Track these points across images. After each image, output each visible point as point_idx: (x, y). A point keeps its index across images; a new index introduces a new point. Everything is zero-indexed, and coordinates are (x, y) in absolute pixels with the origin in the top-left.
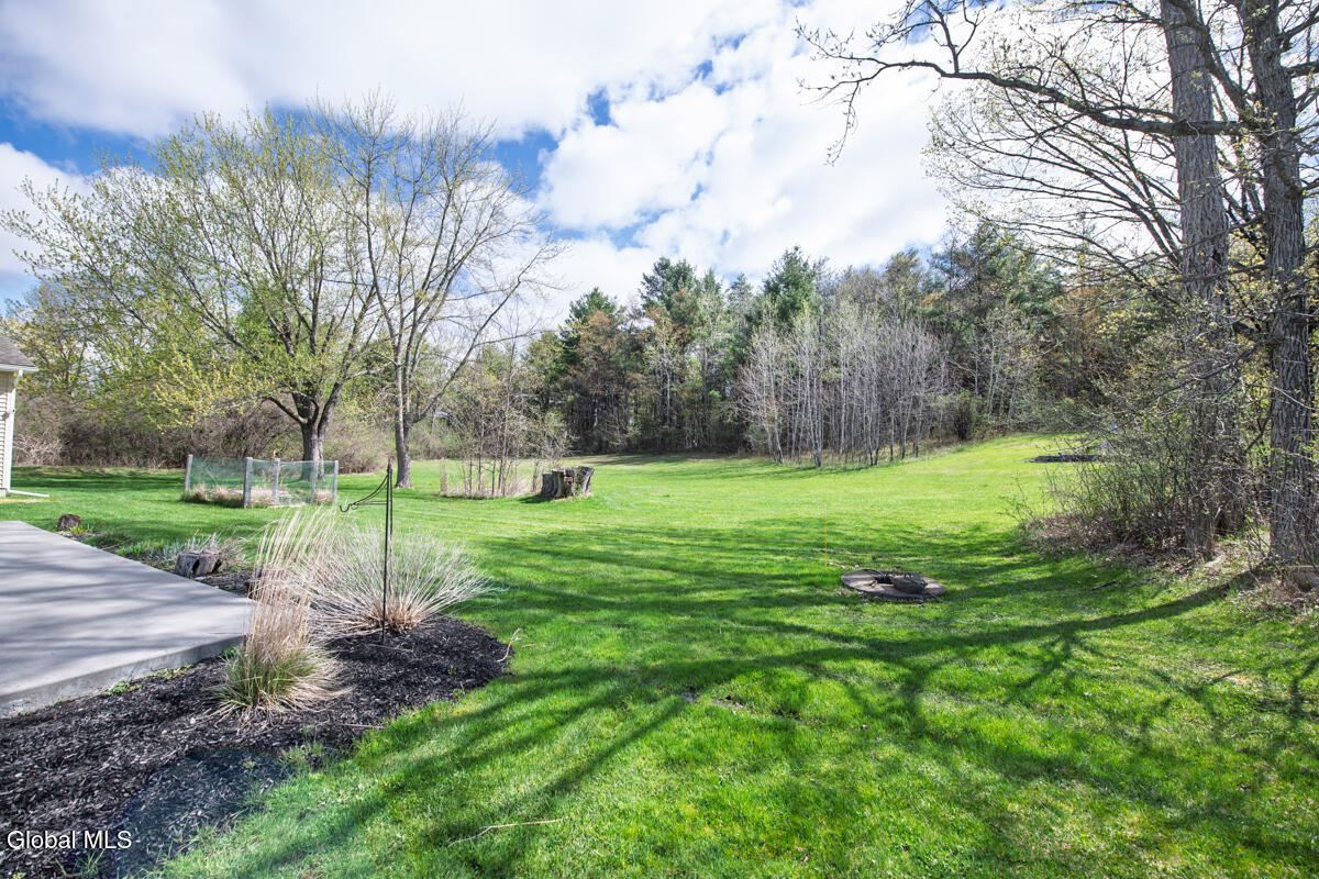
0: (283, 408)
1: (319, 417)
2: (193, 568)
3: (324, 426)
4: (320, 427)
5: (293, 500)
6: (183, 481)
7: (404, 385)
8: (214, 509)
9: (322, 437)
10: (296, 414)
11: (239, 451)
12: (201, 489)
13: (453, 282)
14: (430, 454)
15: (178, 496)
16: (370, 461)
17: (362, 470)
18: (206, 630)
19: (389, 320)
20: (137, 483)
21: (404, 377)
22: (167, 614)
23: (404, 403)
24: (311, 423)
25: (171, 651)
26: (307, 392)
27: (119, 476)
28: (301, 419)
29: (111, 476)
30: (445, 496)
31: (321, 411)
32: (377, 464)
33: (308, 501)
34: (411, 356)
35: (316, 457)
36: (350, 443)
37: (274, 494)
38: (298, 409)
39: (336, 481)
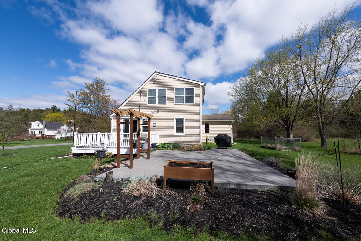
0: (280, 124)
1: (291, 126)
2: (271, 164)
3: (292, 128)
4: (291, 128)
5: (288, 149)
6: (260, 142)
7: (321, 113)
8: (268, 150)
9: (292, 131)
10: (284, 125)
11: (270, 135)
12: (264, 144)
13: (338, 73)
14: (333, 136)
15: (260, 146)
16: (308, 138)
17: (306, 141)
18: (281, 182)
19: (312, 92)
20: (251, 142)
21: (320, 110)
22: (269, 175)
23: (322, 119)
24: (289, 127)
25: (274, 185)
26: (287, 119)
27: (247, 141)
28: (286, 126)
29: (245, 141)
30: (346, 153)
31: (291, 124)
32: (311, 139)
33: (292, 150)
34: (322, 103)
35: (291, 137)
36: (301, 133)
37: (283, 147)
38: (284, 124)
39: (301, 144)
